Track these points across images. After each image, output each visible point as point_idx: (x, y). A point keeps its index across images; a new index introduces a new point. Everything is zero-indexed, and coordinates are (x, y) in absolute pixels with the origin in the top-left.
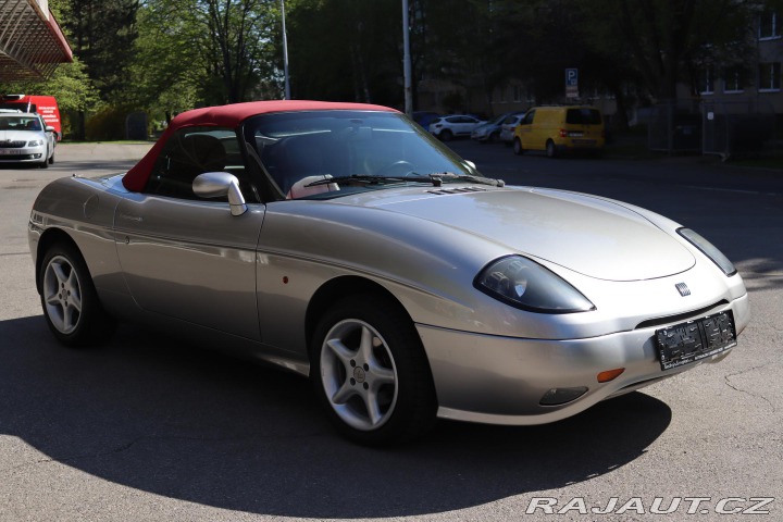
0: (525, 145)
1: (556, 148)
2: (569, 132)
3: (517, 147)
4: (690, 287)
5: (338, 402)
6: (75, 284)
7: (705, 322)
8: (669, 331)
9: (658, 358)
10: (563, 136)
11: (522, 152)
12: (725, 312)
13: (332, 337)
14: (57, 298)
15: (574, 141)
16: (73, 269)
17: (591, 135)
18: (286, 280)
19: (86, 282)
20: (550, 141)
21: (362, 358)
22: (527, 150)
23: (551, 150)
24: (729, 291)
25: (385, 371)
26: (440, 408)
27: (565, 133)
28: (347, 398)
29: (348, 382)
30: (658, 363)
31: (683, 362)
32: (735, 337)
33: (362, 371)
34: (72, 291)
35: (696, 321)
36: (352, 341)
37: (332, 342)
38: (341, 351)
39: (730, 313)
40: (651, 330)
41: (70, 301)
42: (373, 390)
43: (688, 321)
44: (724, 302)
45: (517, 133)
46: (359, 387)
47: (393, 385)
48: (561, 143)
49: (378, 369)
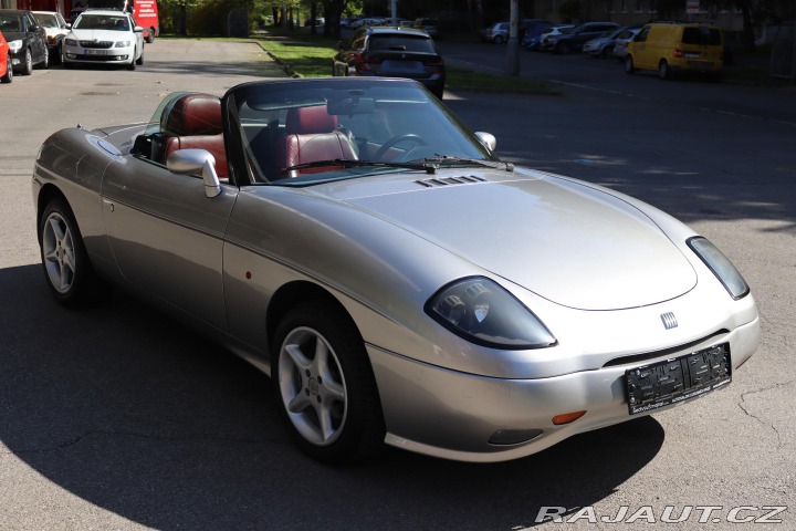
0: (637, 64)
1: (669, 68)
2: (685, 52)
3: (628, 65)
4: (678, 318)
5: (294, 410)
6: (69, 243)
7: (691, 358)
8: (643, 370)
9: (627, 400)
10: (678, 56)
11: (634, 71)
12: (720, 345)
13: (290, 342)
14: (54, 254)
15: (689, 62)
16: (67, 229)
17: (710, 56)
18: (249, 275)
19: (79, 243)
20: (663, 61)
21: (317, 368)
22: (639, 69)
23: (663, 70)
24: (732, 319)
25: (337, 386)
26: (388, 434)
27: (680, 53)
28: (304, 407)
29: (303, 392)
30: (626, 406)
31: (657, 405)
32: (729, 373)
33: (316, 383)
34: (68, 249)
35: (678, 359)
36: (308, 350)
37: (291, 348)
38: (299, 358)
39: (726, 346)
40: (621, 369)
41: (66, 260)
42: (326, 405)
43: (668, 358)
44: (724, 331)
45: (629, 50)
46: (313, 399)
47: (343, 403)
48: (676, 64)
49: (331, 382)
